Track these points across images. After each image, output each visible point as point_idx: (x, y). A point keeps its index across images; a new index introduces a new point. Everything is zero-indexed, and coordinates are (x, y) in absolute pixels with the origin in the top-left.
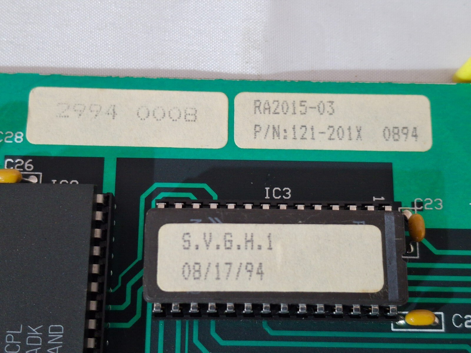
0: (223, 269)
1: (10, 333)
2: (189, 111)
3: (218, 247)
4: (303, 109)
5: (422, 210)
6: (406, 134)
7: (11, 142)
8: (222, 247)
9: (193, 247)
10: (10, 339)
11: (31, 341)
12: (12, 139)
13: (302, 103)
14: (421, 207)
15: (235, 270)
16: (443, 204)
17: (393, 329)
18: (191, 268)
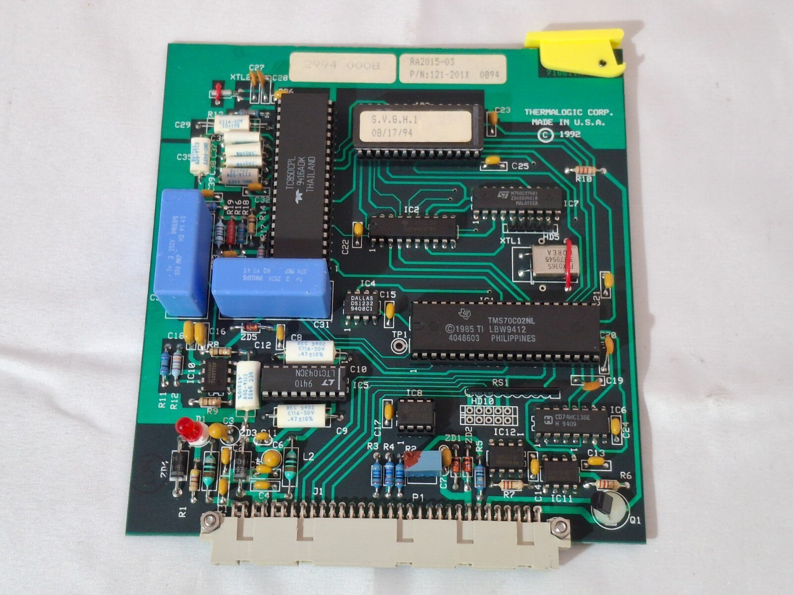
0: (392, 132)
1: (290, 160)
2: (375, 64)
3: (390, 122)
4: (437, 62)
5: (499, 113)
6: (493, 75)
7: (281, 80)
8: (392, 122)
9: (377, 122)
10: (290, 163)
11: (300, 164)
12: (282, 79)
13: (437, 59)
14: (499, 112)
15: (398, 132)
16: (511, 110)
17: (481, 170)
18: (377, 131)
